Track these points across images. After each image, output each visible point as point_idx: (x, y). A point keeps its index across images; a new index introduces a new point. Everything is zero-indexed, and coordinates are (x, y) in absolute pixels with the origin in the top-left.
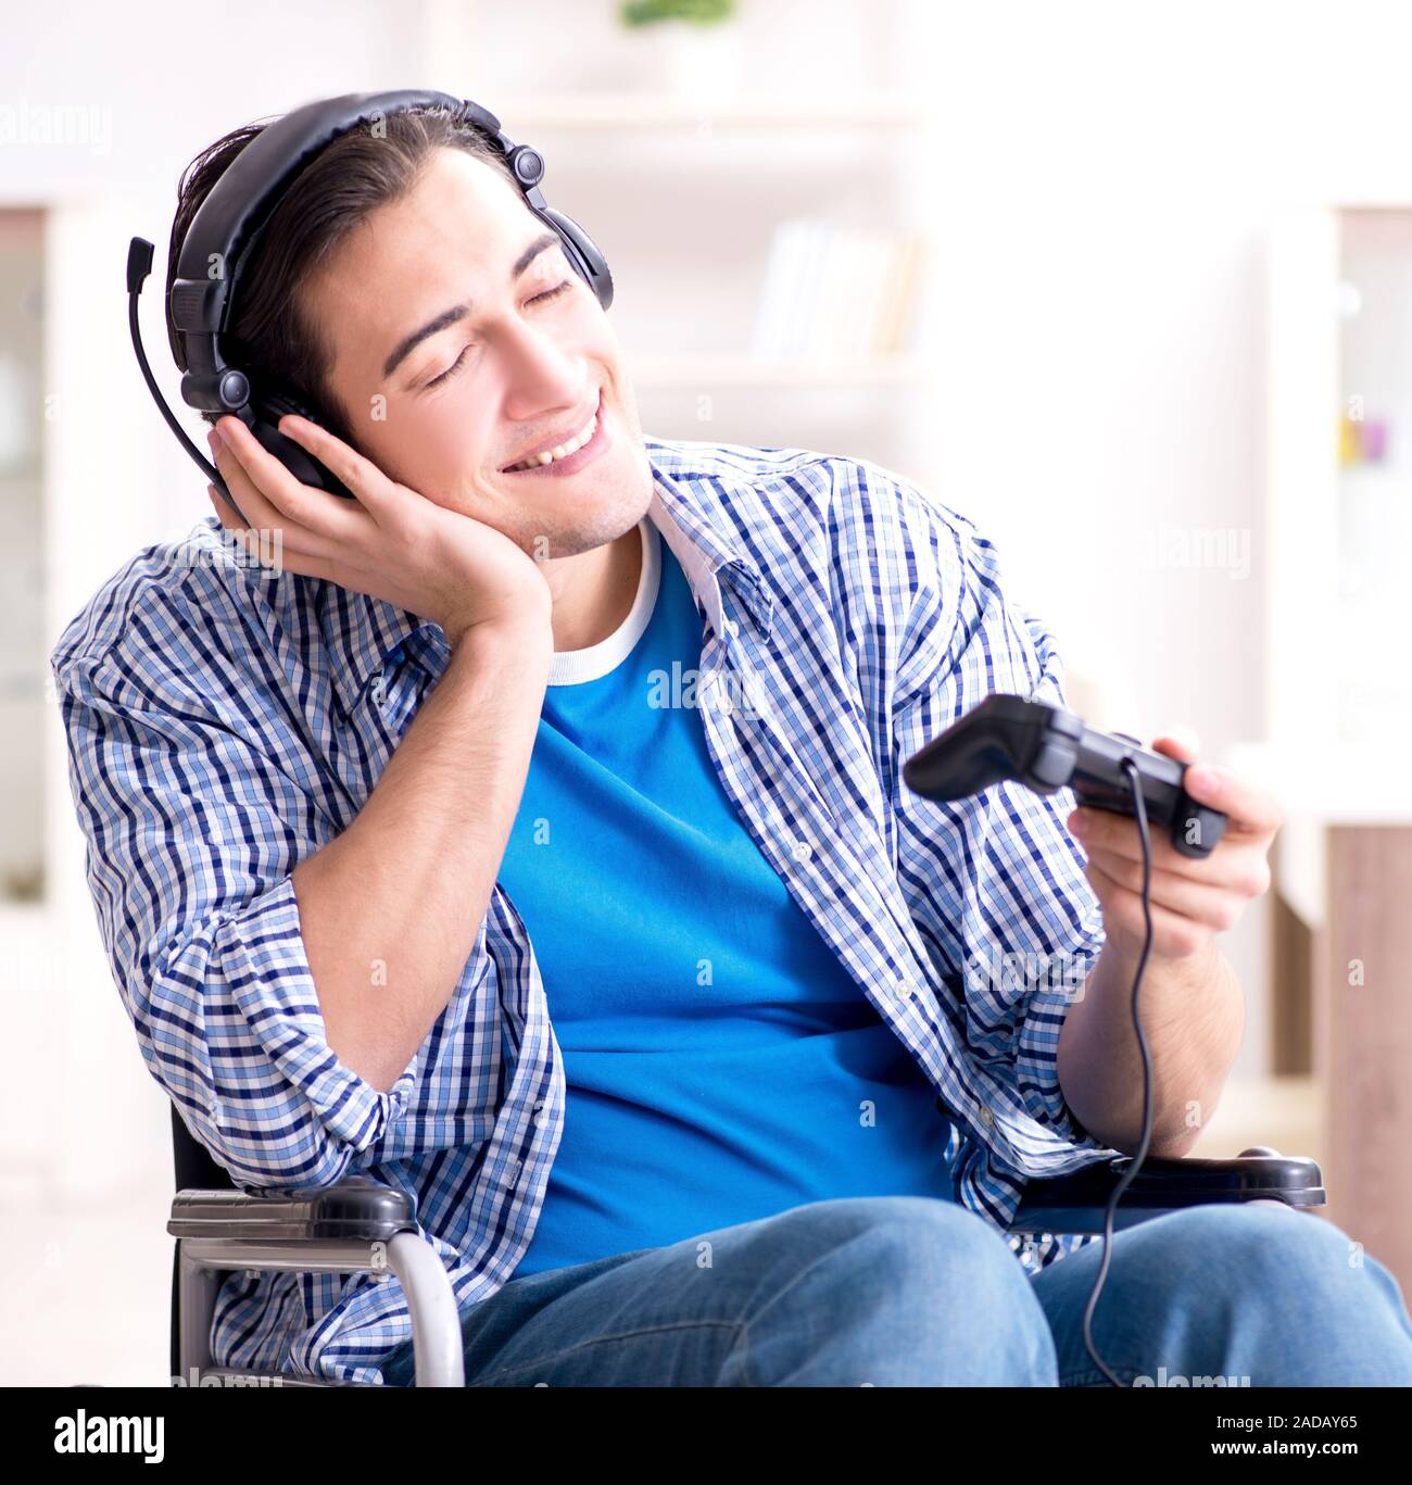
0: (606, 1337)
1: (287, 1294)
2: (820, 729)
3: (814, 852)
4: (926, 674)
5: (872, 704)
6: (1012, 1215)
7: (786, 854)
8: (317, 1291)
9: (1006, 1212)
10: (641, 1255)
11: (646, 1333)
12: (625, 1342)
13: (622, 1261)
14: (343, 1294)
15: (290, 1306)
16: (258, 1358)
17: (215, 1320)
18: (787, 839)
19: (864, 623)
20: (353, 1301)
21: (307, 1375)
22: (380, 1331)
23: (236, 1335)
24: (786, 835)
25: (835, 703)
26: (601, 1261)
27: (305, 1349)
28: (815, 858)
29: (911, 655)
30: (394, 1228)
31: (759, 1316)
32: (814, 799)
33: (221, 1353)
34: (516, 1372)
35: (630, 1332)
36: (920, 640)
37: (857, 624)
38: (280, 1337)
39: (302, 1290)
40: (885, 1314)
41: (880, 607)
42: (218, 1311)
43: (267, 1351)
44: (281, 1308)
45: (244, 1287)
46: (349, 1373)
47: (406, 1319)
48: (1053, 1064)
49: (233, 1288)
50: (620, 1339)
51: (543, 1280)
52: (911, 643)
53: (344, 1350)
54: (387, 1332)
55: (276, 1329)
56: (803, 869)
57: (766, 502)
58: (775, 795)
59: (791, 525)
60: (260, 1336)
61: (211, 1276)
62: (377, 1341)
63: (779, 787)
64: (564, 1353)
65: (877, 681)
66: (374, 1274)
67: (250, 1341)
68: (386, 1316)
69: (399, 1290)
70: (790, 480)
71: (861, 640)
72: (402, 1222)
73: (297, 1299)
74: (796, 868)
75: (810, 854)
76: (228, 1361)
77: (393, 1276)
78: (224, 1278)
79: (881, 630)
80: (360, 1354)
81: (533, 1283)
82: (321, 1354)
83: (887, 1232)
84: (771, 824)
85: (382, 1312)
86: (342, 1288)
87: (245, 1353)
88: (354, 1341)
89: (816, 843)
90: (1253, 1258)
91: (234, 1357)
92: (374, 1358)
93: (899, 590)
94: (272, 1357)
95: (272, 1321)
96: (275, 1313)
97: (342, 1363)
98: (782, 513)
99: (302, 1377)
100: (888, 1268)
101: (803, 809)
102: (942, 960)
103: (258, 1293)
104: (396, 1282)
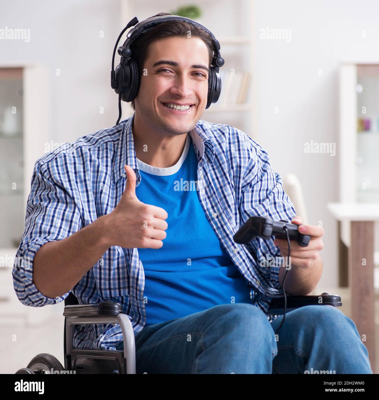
0: (170, 338)
1: (91, 331)
2: (221, 187)
3: (217, 216)
4: (251, 179)
5: (236, 185)
6: (267, 310)
7: (211, 215)
8: (98, 329)
9: (265, 309)
10: (178, 319)
11: (179, 336)
12: (174, 339)
13: (173, 321)
14: (105, 329)
15: (92, 333)
16: (85, 346)
17: (74, 337)
18: (211, 212)
19: (236, 165)
20: (107, 331)
21: (97, 349)
22: (115, 338)
23: (79, 341)
24: (211, 211)
25: (226, 182)
26: (168, 321)
27: (97, 343)
28: (217, 217)
29: (248, 174)
30: (118, 312)
31: (206, 331)
32: (219, 203)
33: (76, 345)
34: (148, 347)
35: (176, 336)
36: (250, 171)
37: (234, 165)
38: (90, 341)
39: (95, 329)
40: (235, 330)
41: (240, 161)
42: (75, 335)
43: (87, 344)
44: (90, 334)
45: (81, 329)
46: (108, 348)
47: (121, 334)
48: (278, 276)
49: (78, 330)
50: (173, 338)
51: (155, 326)
52: (248, 171)
53: (107, 343)
54: (117, 338)
55: (89, 339)
56: (214, 219)
57: (213, 133)
58: (210, 201)
59: (218, 139)
60: (85, 341)
61: (74, 326)
62: (114, 340)
63: (211, 199)
64: (160, 342)
65: (238, 179)
66: (113, 323)
67: (83, 342)
68: (116, 334)
69: (119, 327)
70: (219, 130)
71: (235, 169)
72: (120, 310)
73: (94, 332)
74: (213, 219)
75: (216, 216)
76: (77, 347)
77: (118, 324)
78: (76, 327)
79: (240, 167)
80: (110, 343)
81: (152, 327)
82: (101, 344)
83: (236, 311)
84: (208, 207)
85: (115, 333)
86: (104, 328)
87: (82, 345)
88: (109, 340)
89: (218, 213)
90: (319, 317)
91: (79, 346)
92: (114, 344)
93: (245, 158)
94: (88, 346)
95: (88, 337)
96: (88, 335)
97: (106, 346)
98: (217, 136)
99: (96, 349)
100: (236, 320)
101: (216, 205)
103: (84, 330)
104: (119, 325)
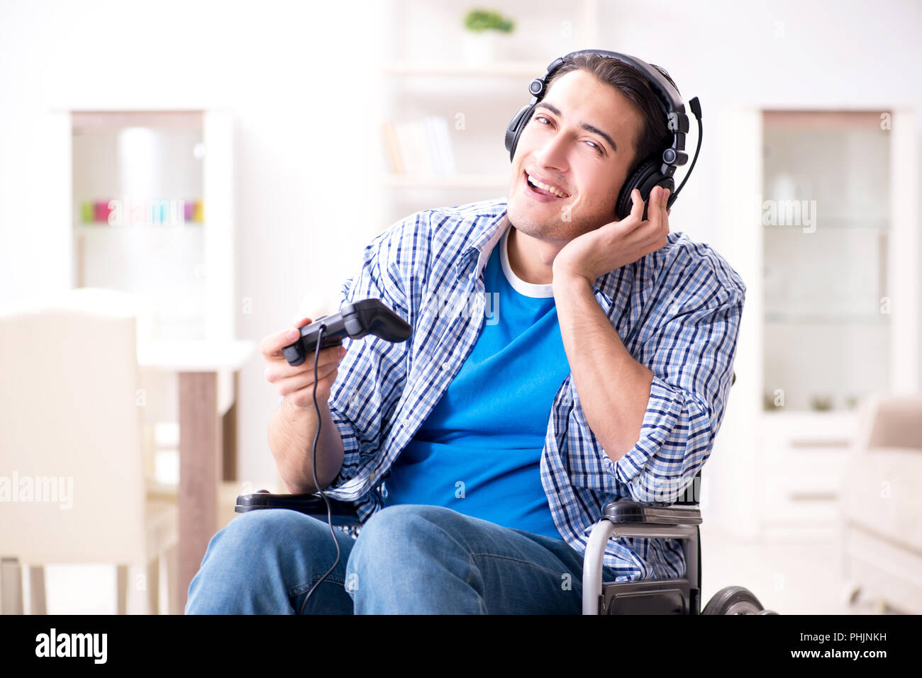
102: (389, 413)
